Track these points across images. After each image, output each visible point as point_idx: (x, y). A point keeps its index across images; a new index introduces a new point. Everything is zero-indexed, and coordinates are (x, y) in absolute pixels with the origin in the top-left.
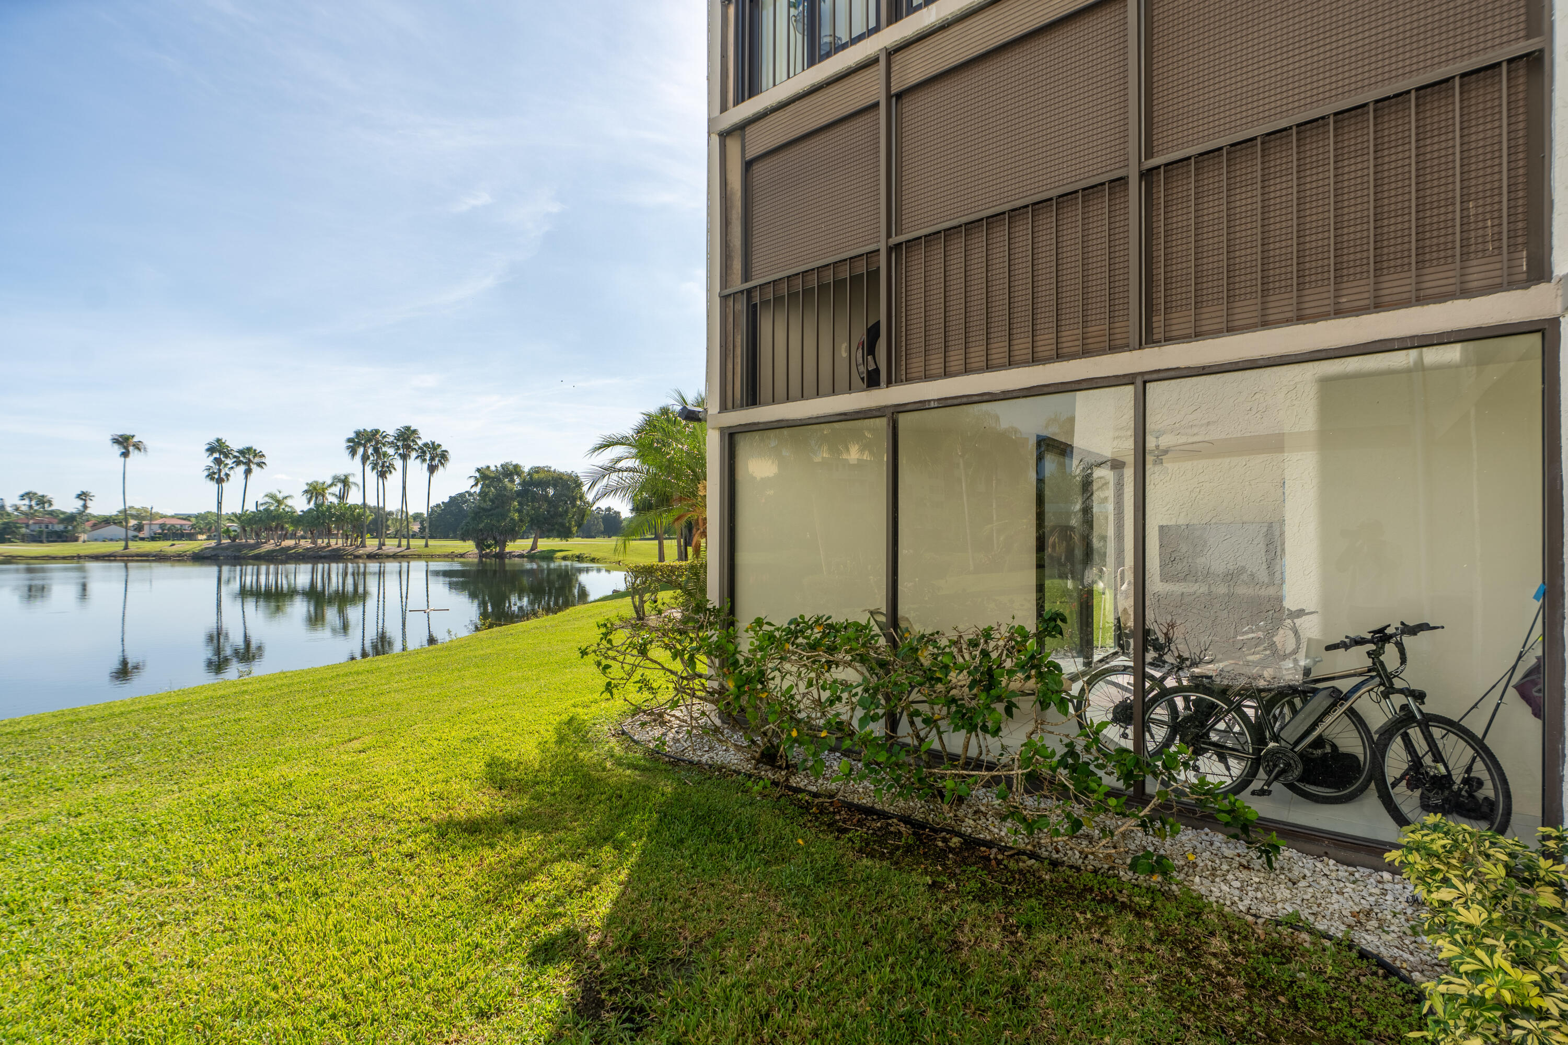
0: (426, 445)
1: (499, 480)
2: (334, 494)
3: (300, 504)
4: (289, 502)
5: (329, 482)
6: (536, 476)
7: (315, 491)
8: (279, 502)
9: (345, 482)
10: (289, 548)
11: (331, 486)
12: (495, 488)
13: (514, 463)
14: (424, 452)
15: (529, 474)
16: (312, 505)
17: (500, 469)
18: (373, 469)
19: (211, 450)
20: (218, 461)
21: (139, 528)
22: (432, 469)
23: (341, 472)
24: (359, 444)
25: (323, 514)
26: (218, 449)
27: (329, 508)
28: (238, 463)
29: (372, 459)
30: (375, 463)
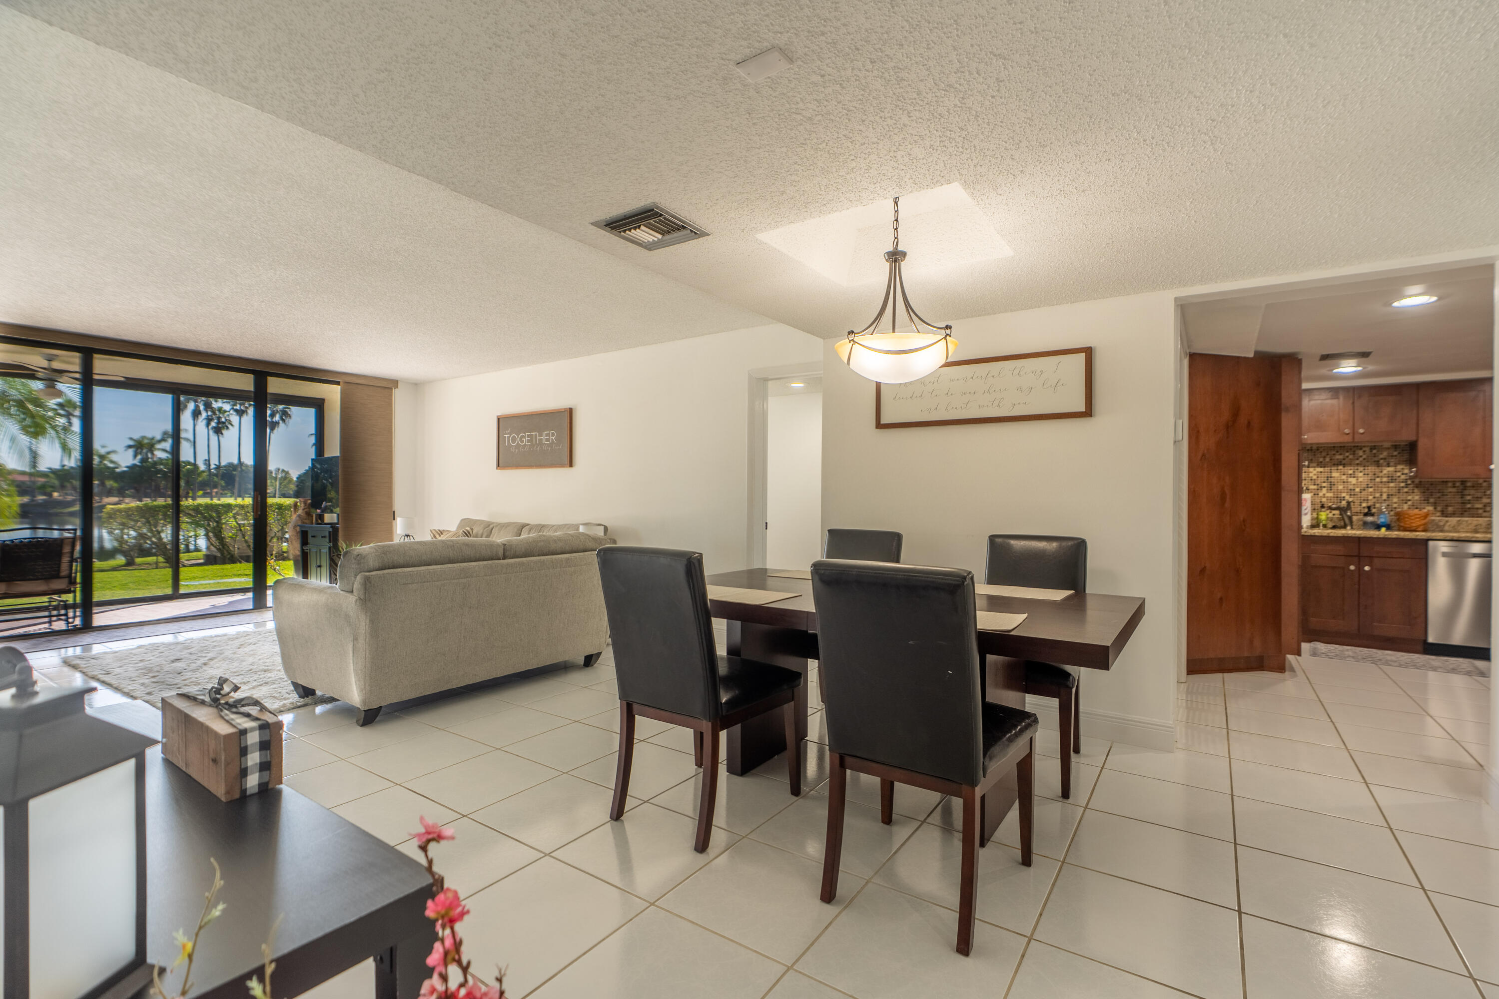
2: (164, 450)
3: (124, 460)
4: (113, 457)
5: (158, 437)
7: (141, 446)
8: (100, 459)
11: (160, 441)
16: (137, 461)
18: (208, 425)
22: (271, 427)
25: (147, 468)
27: (155, 463)
29: (204, 414)
30: (209, 420)
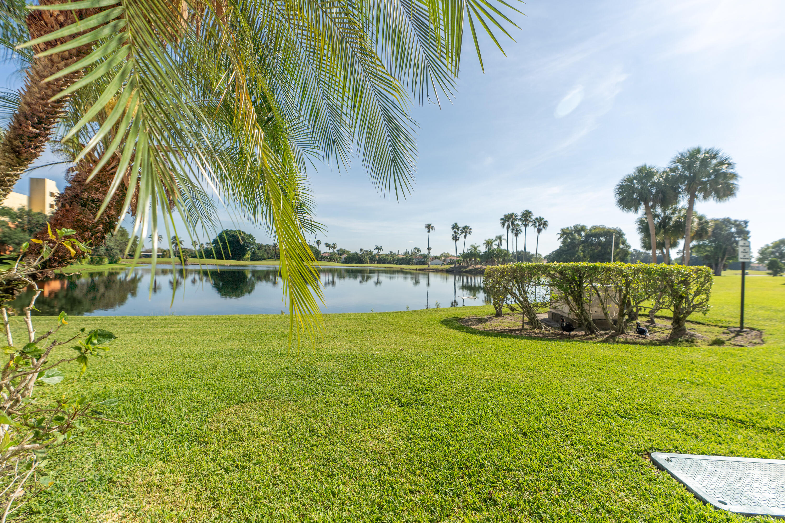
0: (537, 219)
1: (572, 234)
2: (496, 245)
3: (483, 249)
4: (479, 248)
5: (494, 239)
6: (593, 231)
7: (489, 243)
8: (475, 249)
9: (500, 238)
10: (478, 268)
11: (495, 241)
12: (570, 239)
13: (582, 224)
14: (535, 223)
15: (590, 230)
16: (487, 250)
17: (573, 228)
18: (512, 232)
19: (453, 228)
20: (455, 232)
21: (444, 261)
22: (539, 231)
23: (498, 235)
24: (505, 221)
25: (490, 253)
26: (455, 227)
27: (493, 251)
28: (462, 233)
29: (511, 227)
30: (513, 229)
